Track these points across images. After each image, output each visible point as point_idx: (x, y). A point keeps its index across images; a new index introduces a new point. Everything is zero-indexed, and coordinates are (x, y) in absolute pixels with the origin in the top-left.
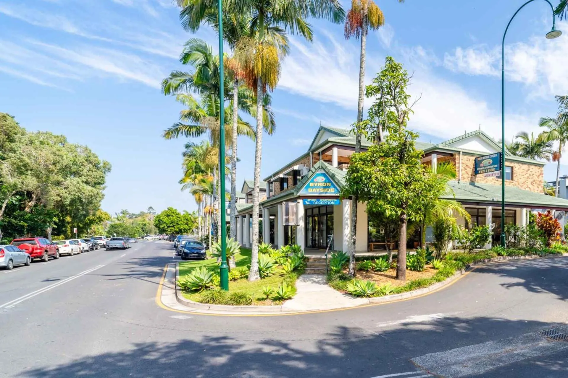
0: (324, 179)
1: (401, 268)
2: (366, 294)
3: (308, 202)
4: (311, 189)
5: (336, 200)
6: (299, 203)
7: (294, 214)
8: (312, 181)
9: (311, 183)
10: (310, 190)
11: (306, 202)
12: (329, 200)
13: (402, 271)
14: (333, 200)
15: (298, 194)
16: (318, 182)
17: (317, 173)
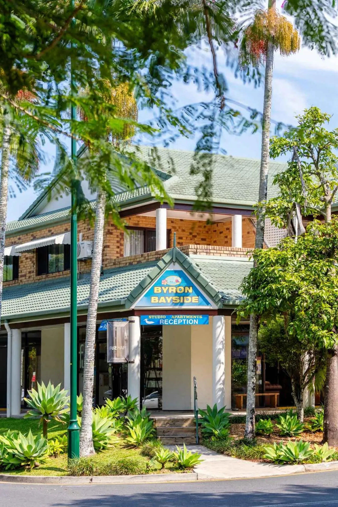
0: (180, 280)
1: (331, 426)
2: (297, 460)
3: (149, 320)
4: (157, 298)
5: (201, 317)
6: (133, 322)
7: (125, 342)
8: (159, 284)
9: (156, 288)
10: (154, 300)
11: (146, 320)
12: (188, 317)
13: (333, 431)
14: (195, 317)
15: (133, 307)
16: (169, 286)
17: (167, 269)
